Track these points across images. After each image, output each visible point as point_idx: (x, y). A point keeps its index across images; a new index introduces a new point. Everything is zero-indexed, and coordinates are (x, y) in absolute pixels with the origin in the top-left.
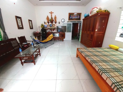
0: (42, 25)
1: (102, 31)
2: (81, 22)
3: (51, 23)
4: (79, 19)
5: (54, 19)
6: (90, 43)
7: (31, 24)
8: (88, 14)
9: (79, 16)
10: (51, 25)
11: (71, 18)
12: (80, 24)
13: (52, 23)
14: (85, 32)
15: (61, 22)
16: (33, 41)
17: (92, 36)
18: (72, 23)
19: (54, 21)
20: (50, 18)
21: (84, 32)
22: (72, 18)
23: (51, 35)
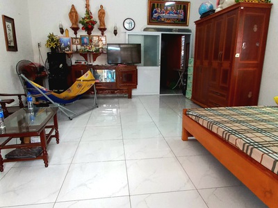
0: (51, 38)
1: (255, 59)
2: (189, 31)
3: (84, 33)
4: (184, 21)
5: (95, 17)
6: (223, 96)
7: (10, 33)
8: (212, 7)
9: (181, 11)
10: (86, 40)
11: (155, 15)
12: (188, 37)
13: (89, 33)
14: (206, 63)
15: (121, 30)
16: (19, 96)
17: (227, 74)
18: (159, 34)
19: (96, 27)
20: (82, 13)
21: (202, 63)
22: (159, 16)
23: (88, 76)
